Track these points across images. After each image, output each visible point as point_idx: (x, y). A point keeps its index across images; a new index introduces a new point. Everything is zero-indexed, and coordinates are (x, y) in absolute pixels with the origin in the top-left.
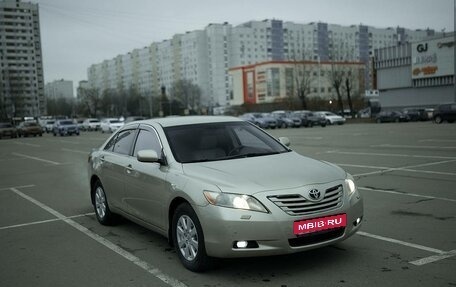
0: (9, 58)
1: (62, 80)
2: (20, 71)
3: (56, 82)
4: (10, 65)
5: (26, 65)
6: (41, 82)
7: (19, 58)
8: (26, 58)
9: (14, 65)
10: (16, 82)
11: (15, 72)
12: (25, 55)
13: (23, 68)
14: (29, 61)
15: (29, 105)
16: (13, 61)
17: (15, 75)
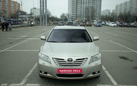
0: (93, 3)
1: (108, 10)
2: (95, 7)
3: (106, 10)
4: (92, 5)
5: (97, 5)
6: (100, 10)
7: (95, 3)
8: (97, 3)
9: (93, 5)
10: (93, 10)
11: (93, 7)
12: (97, 2)
13: (96, 6)
14: (98, 4)
15: (96, 17)
16: (93, 4)
17: (93, 8)
